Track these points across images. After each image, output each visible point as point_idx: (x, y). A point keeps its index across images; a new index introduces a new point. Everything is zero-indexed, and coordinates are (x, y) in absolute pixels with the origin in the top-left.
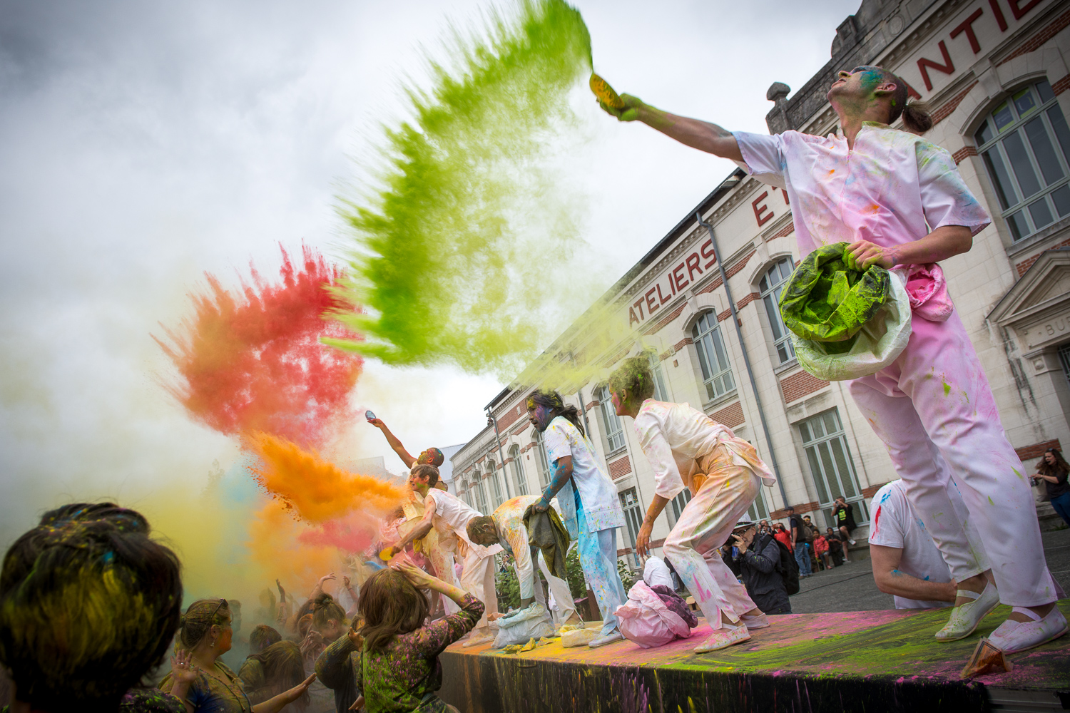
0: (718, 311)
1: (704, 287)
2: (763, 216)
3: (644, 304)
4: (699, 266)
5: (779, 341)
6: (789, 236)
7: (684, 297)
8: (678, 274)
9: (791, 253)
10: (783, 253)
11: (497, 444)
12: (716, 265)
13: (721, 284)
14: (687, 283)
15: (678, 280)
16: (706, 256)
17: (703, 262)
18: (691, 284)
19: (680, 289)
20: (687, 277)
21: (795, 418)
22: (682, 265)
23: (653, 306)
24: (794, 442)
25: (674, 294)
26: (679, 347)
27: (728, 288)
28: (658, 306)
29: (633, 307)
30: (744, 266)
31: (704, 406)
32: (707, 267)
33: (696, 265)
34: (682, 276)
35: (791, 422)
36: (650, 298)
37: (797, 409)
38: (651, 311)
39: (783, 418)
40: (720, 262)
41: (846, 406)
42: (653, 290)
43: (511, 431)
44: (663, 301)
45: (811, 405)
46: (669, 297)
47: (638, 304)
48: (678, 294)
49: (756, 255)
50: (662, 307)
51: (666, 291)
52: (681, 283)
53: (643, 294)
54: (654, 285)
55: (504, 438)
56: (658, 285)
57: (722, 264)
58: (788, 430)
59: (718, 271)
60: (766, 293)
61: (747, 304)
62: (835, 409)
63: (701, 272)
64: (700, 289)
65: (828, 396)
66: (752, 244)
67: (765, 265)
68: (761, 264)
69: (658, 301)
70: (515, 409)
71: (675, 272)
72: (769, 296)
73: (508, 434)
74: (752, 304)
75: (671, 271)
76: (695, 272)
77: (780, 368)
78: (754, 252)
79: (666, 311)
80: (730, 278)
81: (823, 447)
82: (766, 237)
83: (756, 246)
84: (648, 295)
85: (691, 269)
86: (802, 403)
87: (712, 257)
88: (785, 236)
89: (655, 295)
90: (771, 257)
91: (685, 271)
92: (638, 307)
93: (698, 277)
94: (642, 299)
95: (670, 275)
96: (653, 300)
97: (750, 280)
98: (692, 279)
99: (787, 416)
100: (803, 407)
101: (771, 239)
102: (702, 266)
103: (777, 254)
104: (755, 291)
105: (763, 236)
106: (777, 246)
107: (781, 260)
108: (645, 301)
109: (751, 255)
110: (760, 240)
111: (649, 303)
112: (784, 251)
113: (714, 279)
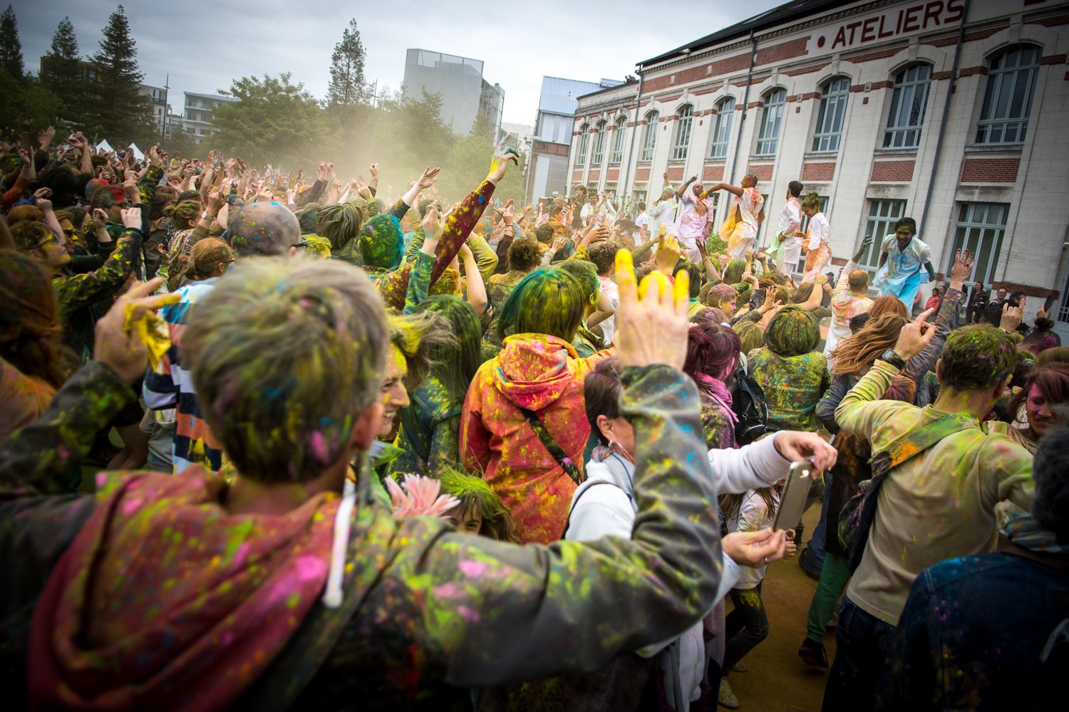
0: (936, 70)
1: (934, 39)
3: (859, 30)
4: (939, 16)
6: (1051, 28)
7: (908, 41)
8: (912, 15)
9: (1044, 45)
10: (1036, 41)
11: (636, 103)
12: (958, 24)
13: (953, 44)
14: (917, 28)
15: (908, 20)
16: (951, 9)
17: (945, 14)
18: (921, 31)
19: (906, 30)
20: (920, 22)
21: (962, 197)
22: (920, 8)
23: (867, 35)
24: (951, 218)
25: (898, 32)
26: (876, 86)
27: (959, 51)
28: (873, 38)
29: (845, 27)
30: (987, 37)
31: (875, 151)
32: (947, 21)
33: (936, 15)
34: (915, 19)
35: (957, 199)
36: (869, 26)
37: (970, 191)
38: (864, 40)
39: (951, 193)
40: (964, 22)
41: (1020, 207)
42: (876, 19)
43: (656, 96)
44: (881, 35)
45: (986, 193)
46: (890, 34)
47: (853, 27)
48: (902, 35)
49: (1006, 32)
50: (876, 41)
51: (890, 25)
52: (910, 25)
53: (863, 19)
54: (879, 15)
55: (646, 101)
56: (883, 17)
57: (965, 26)
58: (951, 205)
59: (958, 30)
61: (971, 75)
63: (937, 23)
64: (928, 40)
65: (1007, 191)
66: (1009, 20)
67: (1011, 45)
68: (1008, 42)
69: (876, 32)
70: (669, 76)
71: (909, 11)
73: (652, 98)
74: (976, 77)
75: (905, 8)
76: (931, 20)
77: (973, 147)
78: (1006, 27)
79: (881, 46)
80: (966, 41)
81: (975, 232)
82: (1027, 19)
83: (1011, 22)
84: (867, 22)
85: (928, 15)
86: (977, 187)
87: (957, 14)
88: (1047, 26)
89: (876, 25)
90: (1020, 40)
91: (920, 15)
92: (850, 30)
93: (932, 26)
94: (859, 24)
95: (902, 13)
96: (871, 29)
97: (986, 53)
98: (925, 26)
99: (956, 192)
100: (977, 191)
101: (1030, 23)
102: (942, 18)
103: (1029, 40)
104: (986, 66)
105: (1024, 17)
106: (1033, 33)
107: (1027, 47)
108: (862, 27)
109: (1000, 29)
110: (1019, 18)
111: (866, 30)
112: (1038, 40)
113: (948, 36)
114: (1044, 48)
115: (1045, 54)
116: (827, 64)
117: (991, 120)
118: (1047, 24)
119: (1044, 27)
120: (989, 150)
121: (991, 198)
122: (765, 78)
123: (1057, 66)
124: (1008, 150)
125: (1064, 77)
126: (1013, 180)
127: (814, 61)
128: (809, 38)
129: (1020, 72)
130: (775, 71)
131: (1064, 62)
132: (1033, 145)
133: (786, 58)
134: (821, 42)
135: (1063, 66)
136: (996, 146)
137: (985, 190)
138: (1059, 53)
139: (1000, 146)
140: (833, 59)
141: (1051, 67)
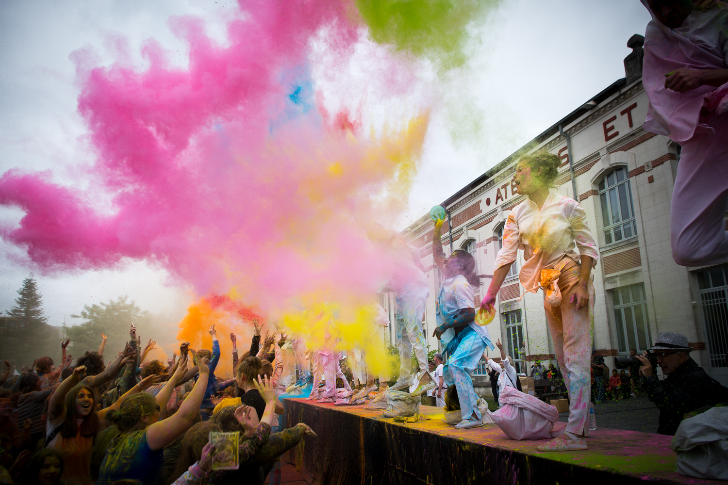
2: (610, 134)
5: (607, 228)
6: (628, 151)
9: (627, 164)
10: (621, 163)
12: (569, 166)
13: (569, 180)
21: (609, 286)
24: (606, 304)
27: (574, 183)
29: (500, 188)
35: (607, 289)
37: (613, 280)
38: (513, 193)
39: (601, 285)
40: (572, 164)
41: (651, 283)
45: (624, 279)
47: (505, 187)
49: (600, 162)
57: (573, 166)
58: (604, 294)
59: (569, 170)
60: (603, 191)
61: (587, 198)
62: (642, 284)
65: (639, 273)
66: (598, 154)
67: (606, 170)
68: (603, 169)
72: (604, 194)
74: (591, 198)
77: (604, 248)
78: (599, 160)
80: (577, 176)
81: (628, 310)
82: (610, 150)
83: (601, 155)
86: (617, 276)
87: (566, 159)
88: (625, 151)
90: (611, 165)
92: (504, 190)
94: (508, 184)
97: (592, 180)
99: (604, 284)
100: (618, 279)
101: (613, 152)
103: (617, 163)
104: (595, 189)
105: (608, 149)
106: (618, 158)
107: (619, 168)
108: (510, 185)
109: (596, 162)
110: (605, 151)
112: (622, 161)
113: (567, 174)
114: (628, 165)
115: (630, 169)
116: (496, 216)
117: (611, 225)
118: (625, 149)
120: (616, 246)
121: (629, 282)
122: (460, 235)
123: (641, 175)
124: (629, 244)
125: (647, 181)
126: (639, 264)
127: (487, 216)
128: (480, 201)
129: (619, 186)
130: (465, 228)
131: (644, 171)
132: (644, 234)
133: (470, 218)
134: (488, 202)
135: (645, 174)
136: (620, 243)
137: (623, 277)
138: (639, 166)
139: (622, 242)
140: (498, 211)
141: (637, 176)
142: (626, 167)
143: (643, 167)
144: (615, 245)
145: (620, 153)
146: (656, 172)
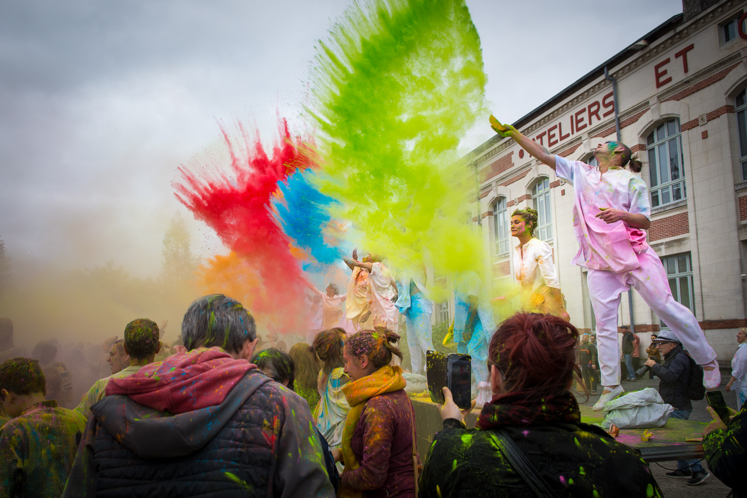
1: (599, 132)
2: (662, 79)
3: (545, 138)
4: (599, 113)
5: (654, 188)
6: (681, 101)
7: (581, 138)
8: (579, 117)
9: (679, 115)
10: (673, 114)
12: (613, 116)
13: (614, 132)
14: (585, 126)
15: (578, 122)
16: (606, 106)
17: (603, 110)
18: (589, 128)
19: (578, 130)
20: (586, 121)
22: (584, 110)
23: (552, 140)
25: (573, 133)
27: (619, 135)
28: (556, 142)
29: (535, 138)
30: (637, 120)
32: (605, 115)
33: (596, 113)
34: (582, 120)
36: (552, 133)
38: (550, 145)
40: (617, 113)
41: (698, 252)
42: (555, 127)
44: (562, 138)
45: (670, 247)
46: (568, 135)
47: (540, 137)
48: (576, 134)
49: (649, 112)
50: (560, 143)
51: (566, 129)
52: (580, 125)
53: (546, 129)
54: (556, 123)
56: (560, 124)
57: (618, 115)
59: (614, 121)
60: (651, 146)
62: (689, 253)
63: (599, 118)
64: (595, 133)
65: (686, 241)
66: (648, 103)
67: (655, 122)
68: (652, 121)
69: (557, 137)
71: (577, 114)
72: (653, 149)
75: (573, 113)
76: (594, 118)
78: (648, 109)
79: (563, 147)
80: (622, 128)
82: (661, 98)
83: (650, 104)
84: (550, 130)
85: (591, 114)
86: (662, 244)
87: (611, 108)
88: (678, 100)
89: (556, 131)
90: (661, 116)
91: (585, 115)
92: (539, 139)
93: (596, 122)
94: (544, 134)
95: (572, 117)
96: (554, 135)
97: (639, 133)
98: (590, 124)
100: (663, 247)
101: (665, 101)
102: (601, 113)
103: (668, 114)
104: (643, 143)
105: (659, 97)
106: (669, 108)
107: (670, 120)
108: (547, 135)
109: (644, 112)
110: (655, 100)
111: (550, 137)
112: (674, 113)
113: (609, 127)
114: (680, 117)
115: (683, 122)
116: (529, 170)
117: (659, 185)
118: (677, 98)
119: (675, 102)
120: (662, 210)
121: (675, 250)
122: (489, 192)
123: (694, 129)
124: (677, 207)
125: (701, 137)
126: (687, 231)
127: (519, 170)
128: (512, 153)
129: (670, 141)
130: (494, 184)
131: (698, 125)
132: (694, 198)
133: (500, 173)
134: (521, 154)
135: (698, 128)
136: (667, 206)
137: (669, 244)
138: (692, 119)
139: (669, 206)
140: (532, 165)
141: (690, 131)
142: (678, 119)
143: (697, 120)
144: (661, 208)
145: (672, 103)
146: (711, 126)
